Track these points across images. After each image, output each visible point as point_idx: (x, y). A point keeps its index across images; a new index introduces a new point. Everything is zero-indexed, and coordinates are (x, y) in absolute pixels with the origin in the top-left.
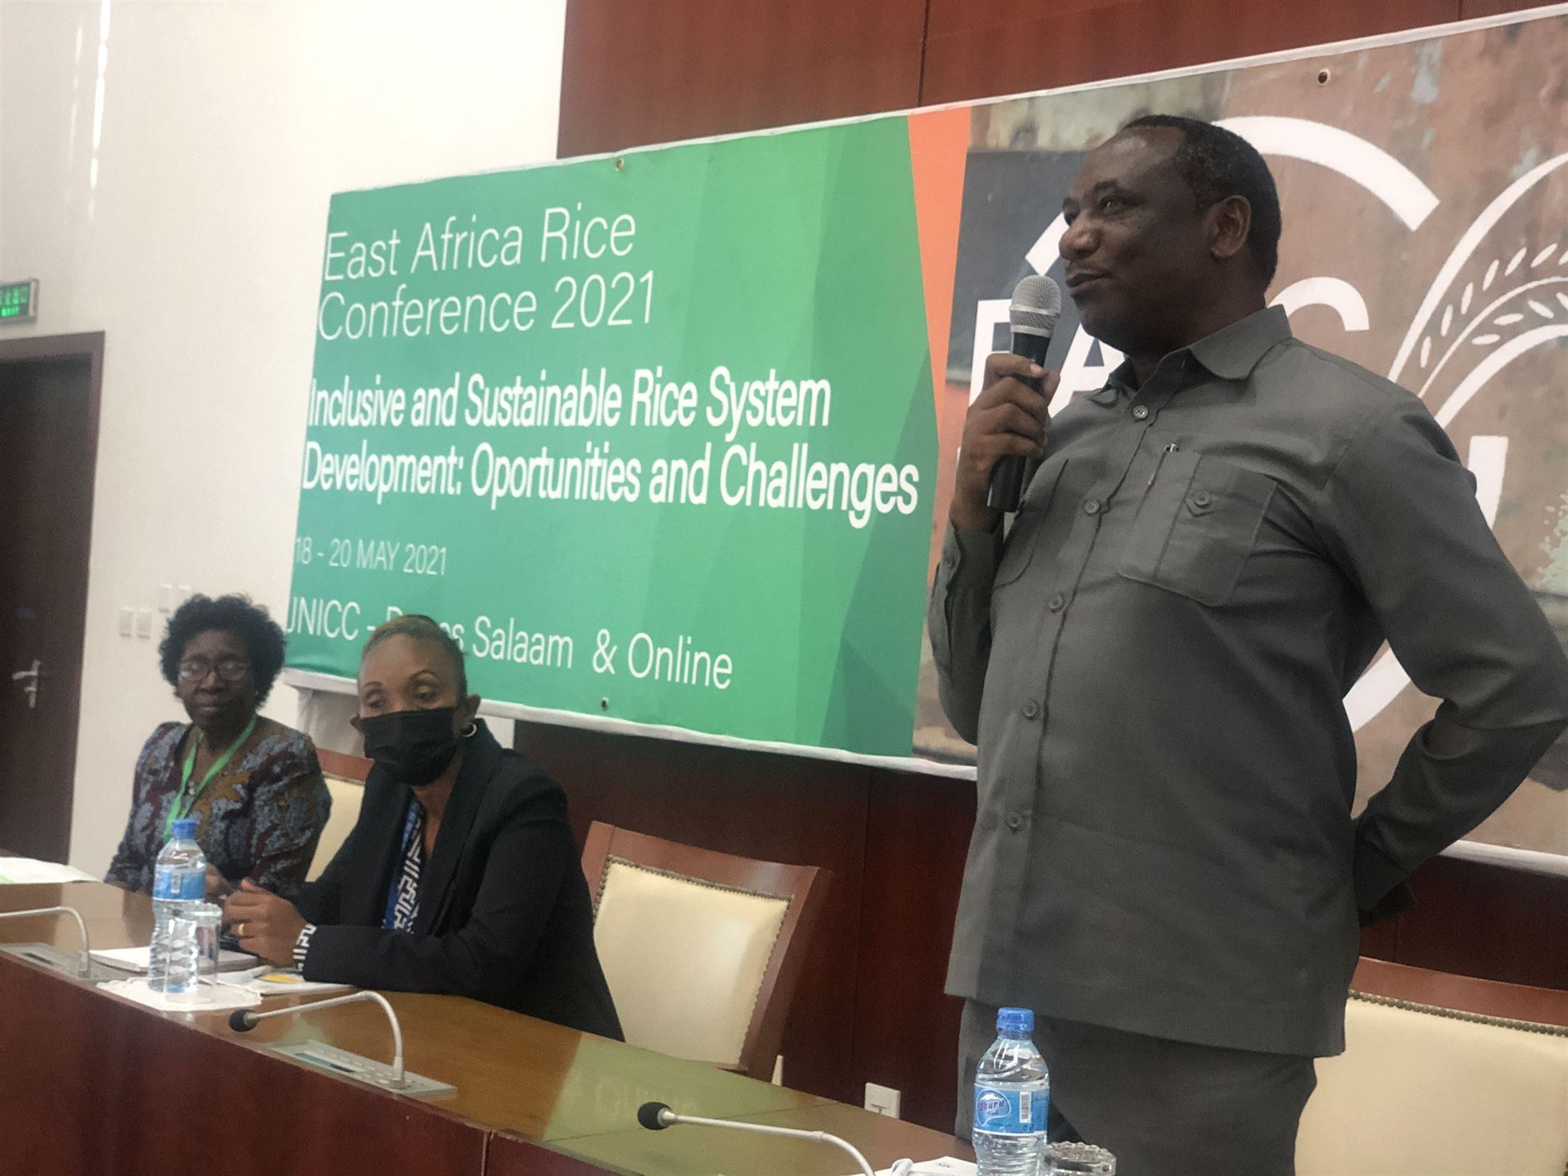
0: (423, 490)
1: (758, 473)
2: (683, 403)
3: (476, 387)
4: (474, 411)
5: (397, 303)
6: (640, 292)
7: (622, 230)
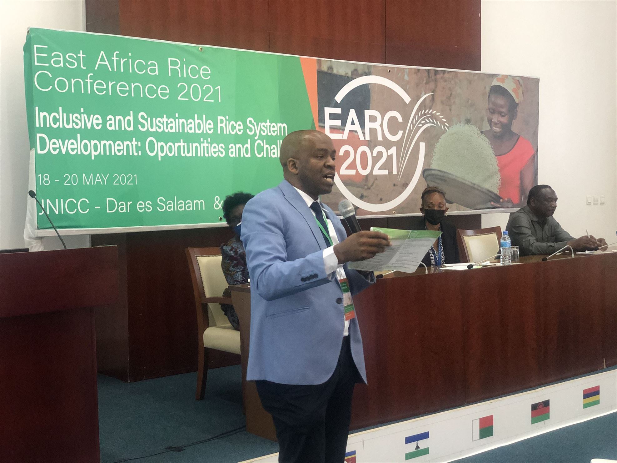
0: (118, 154)
1: (267, 148)
2: (238, 128)
3: (142, 117)
4: (143, 126)
5: (89, 81)
6: (216, 92)
7: (205, 71)
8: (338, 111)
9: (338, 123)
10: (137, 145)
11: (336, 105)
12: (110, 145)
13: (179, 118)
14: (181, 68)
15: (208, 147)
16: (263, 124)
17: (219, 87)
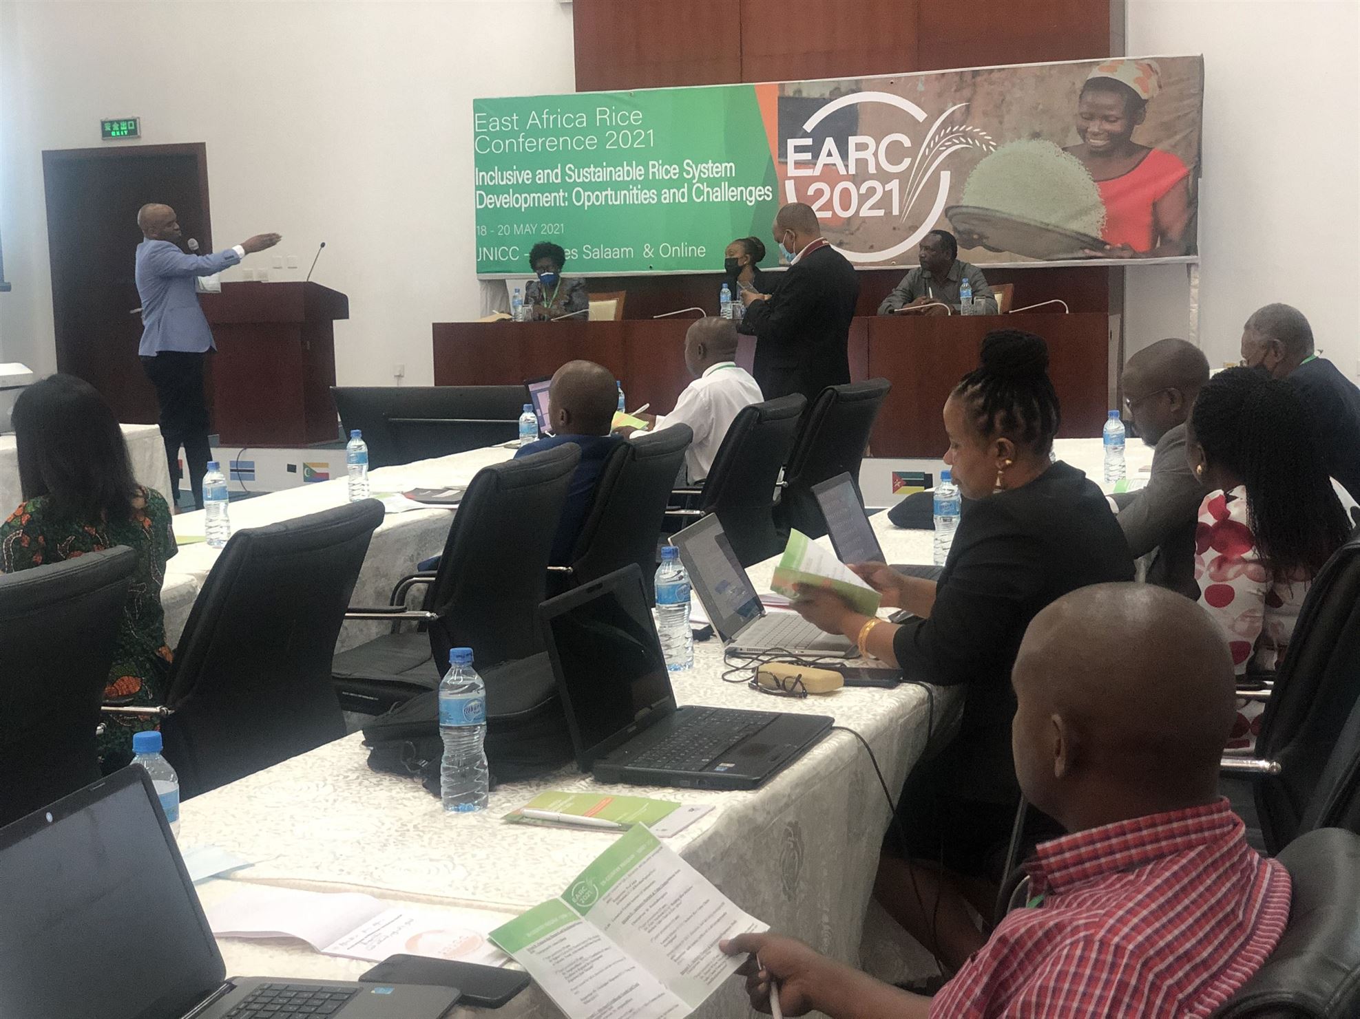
0: (546, 205)
1: (708, 192)
2: (672, 172)
3: (570, 169)
4: (570, 177)
5: (521, 140)
6: (648, 136)
7: (636, 116)
8: (808, 142)
9: (807, 156)
10: (564, 196)
11: (805, 135)
12: (539, 197)
13: (606, 167)
14: (610, 117)
15: (637, 194)
16: (704, 165)
17: (651, 131)
